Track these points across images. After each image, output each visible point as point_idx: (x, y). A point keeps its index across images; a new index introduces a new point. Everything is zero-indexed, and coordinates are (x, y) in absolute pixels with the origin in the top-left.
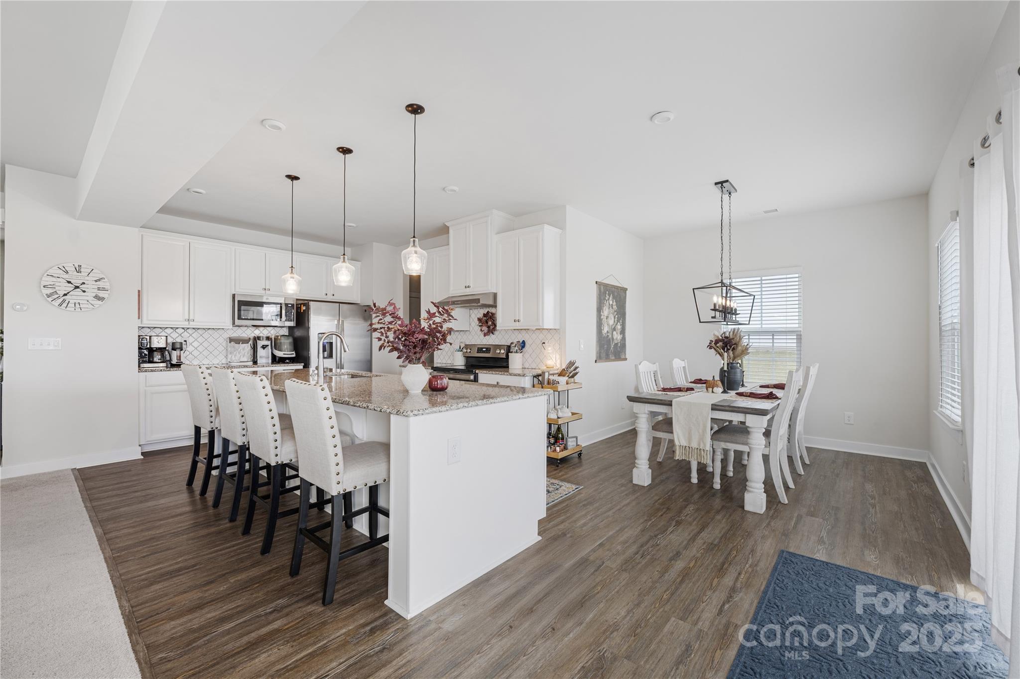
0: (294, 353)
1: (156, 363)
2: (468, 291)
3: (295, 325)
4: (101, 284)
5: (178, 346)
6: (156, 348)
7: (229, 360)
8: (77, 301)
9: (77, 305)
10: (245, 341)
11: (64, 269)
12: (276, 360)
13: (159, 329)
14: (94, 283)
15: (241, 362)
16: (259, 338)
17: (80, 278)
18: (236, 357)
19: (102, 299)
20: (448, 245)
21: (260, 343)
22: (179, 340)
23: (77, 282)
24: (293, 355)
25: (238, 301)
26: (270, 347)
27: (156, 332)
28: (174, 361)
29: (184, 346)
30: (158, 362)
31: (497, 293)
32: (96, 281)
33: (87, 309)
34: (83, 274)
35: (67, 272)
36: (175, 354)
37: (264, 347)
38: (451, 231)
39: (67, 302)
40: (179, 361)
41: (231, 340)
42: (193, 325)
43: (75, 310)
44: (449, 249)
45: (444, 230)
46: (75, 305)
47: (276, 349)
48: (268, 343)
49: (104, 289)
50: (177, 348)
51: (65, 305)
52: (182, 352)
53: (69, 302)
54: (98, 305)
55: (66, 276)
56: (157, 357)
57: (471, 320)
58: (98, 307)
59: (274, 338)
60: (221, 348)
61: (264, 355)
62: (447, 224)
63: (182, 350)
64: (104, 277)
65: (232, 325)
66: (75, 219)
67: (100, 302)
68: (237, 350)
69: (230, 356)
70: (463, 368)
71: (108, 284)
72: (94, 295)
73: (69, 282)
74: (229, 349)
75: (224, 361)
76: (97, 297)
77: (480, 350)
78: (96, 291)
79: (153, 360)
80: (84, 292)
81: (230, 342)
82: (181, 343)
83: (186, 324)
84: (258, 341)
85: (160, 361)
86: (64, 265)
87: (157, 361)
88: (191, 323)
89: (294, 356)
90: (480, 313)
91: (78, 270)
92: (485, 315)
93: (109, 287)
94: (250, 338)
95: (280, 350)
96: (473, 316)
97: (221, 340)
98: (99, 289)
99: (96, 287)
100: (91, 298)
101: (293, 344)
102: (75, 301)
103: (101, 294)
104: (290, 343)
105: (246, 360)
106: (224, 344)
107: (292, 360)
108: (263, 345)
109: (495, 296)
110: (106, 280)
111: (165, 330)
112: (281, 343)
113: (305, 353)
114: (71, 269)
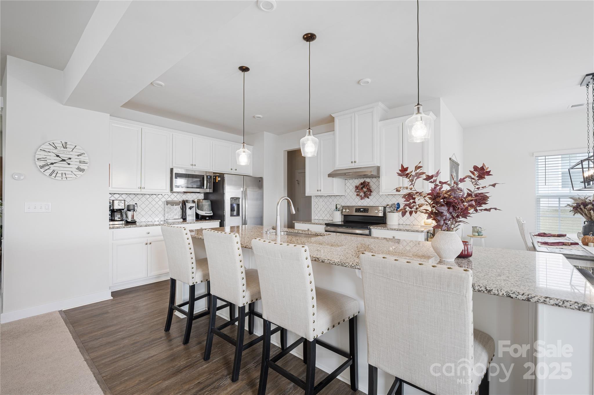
0: (211, 212)
1: (117, 221)
2: (353, 166)
3: (212, 192)
4: (82, 158)
5: (132, 208)
6: (117, 209)
7: (166, 218)
8: (64, 172)
9: (64, 175)
10: (177, 204)
11: (53, 145)
12: (199, 218)
13: (117, 194)
14: (77, 157)
15: (175, 219)
16: (187, 201)
17: (66, 153)
18: (171, 216)
19: (82, 170)
20: (334, 131)
21: (188, 205)
22: (132, 203)
23: (63, 156)
24: (210, 213)
25: (175, 173)
26: (194, 208)
27: (116, 197)
28: (130, 220)
29: (136, 208)
30: (118, 221)
31: (380, 167)
32: (78, 156)
33: (71, 179)
34: (68, 149)
35: (56, 148)
36: (130, 214)
37: (191, 208)
38: (337, 121)
39: (56, 172)
40: (132, 219)
41: (168, 203)
42: (143, 191)
43: (62, 179)
44: (334, 134)
45: (331, 120)
46: (62, 175)
47: (199, 209)
48: (193, 205)
49: (84, 162)
50: (131, 209)
51: (54, 175)
52: (135, 212)
53: (57, 172)
54: (80, 176)
55: (55, 151)
56: (117, 216)
57: (346, 188)
58: (79, 177)
59: (197, 201)
60: (160, 209)
61: (191, 214)
62: (333, 115)
63: (134, 211)
64: (85, 152)
65: (170, 192)
66: (62, 104)
67: (81, 173)
68: (172, 210)
69: (166, 215)
70: (340, 223)
71: (87, 158)
72: (77, 167)
73: (58, 156)
74: (166, 210)
75: (162, 219)
76: (79, 169)
77: (358, 210)
78: (78, 163)
79: (114, 218)
80: (69, 164)
81: (167, 205)
82: (134, 206)
83: (138, 191)
84: (186, 203)
85: (120, 219)
86: (54, 142)
87: (118, 219)
88: (143, 190)
89: (212, 214)
90: (358, 182)
91: (64, 147)
92: (362, 184)
93: (88, 161)
94: (180, 202)
95: (202, 210)
96: (348, 184)
97: (160, 203)
98: (80, 162)
99: (78, 160)
100: (74, 170)
101: (211, 205)
102: (62, 172)
103: (82, 166)
104: (209, 205)
105: (177, 218)
106: (163, 206)
107: (211, 218)
108: (191, 207)
109: (378, 168)
110: (86, 155)
111: (122, 196)
112: (202, 205)
113: (220, 212)
114: (59, 145)
